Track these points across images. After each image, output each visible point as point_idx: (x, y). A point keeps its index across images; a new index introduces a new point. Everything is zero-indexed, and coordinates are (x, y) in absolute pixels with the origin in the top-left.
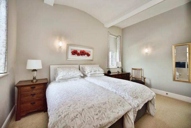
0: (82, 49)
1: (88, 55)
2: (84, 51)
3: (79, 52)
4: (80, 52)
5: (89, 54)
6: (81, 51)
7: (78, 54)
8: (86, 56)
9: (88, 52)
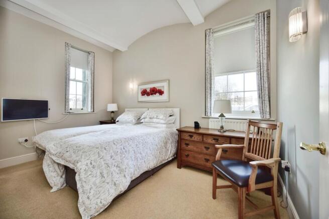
0: (152, 86)
1: (161, 93)
2: (154, 88)
3: (148, 90)
4: (150, 91)
5: (162, 90)
6: (151, 89)
7: (148, 94)
8: (158, 94)
9: (160, 88)
